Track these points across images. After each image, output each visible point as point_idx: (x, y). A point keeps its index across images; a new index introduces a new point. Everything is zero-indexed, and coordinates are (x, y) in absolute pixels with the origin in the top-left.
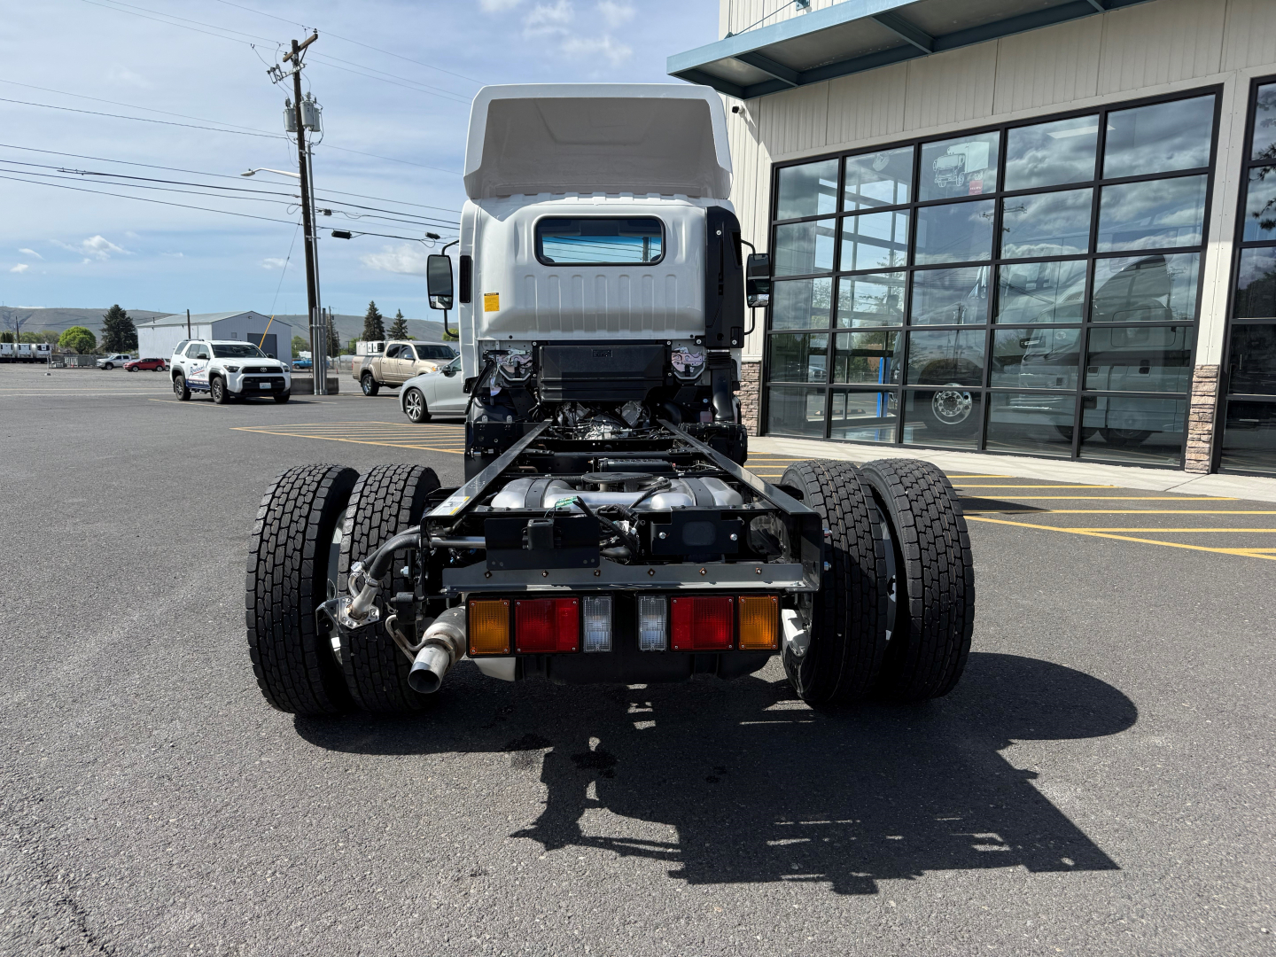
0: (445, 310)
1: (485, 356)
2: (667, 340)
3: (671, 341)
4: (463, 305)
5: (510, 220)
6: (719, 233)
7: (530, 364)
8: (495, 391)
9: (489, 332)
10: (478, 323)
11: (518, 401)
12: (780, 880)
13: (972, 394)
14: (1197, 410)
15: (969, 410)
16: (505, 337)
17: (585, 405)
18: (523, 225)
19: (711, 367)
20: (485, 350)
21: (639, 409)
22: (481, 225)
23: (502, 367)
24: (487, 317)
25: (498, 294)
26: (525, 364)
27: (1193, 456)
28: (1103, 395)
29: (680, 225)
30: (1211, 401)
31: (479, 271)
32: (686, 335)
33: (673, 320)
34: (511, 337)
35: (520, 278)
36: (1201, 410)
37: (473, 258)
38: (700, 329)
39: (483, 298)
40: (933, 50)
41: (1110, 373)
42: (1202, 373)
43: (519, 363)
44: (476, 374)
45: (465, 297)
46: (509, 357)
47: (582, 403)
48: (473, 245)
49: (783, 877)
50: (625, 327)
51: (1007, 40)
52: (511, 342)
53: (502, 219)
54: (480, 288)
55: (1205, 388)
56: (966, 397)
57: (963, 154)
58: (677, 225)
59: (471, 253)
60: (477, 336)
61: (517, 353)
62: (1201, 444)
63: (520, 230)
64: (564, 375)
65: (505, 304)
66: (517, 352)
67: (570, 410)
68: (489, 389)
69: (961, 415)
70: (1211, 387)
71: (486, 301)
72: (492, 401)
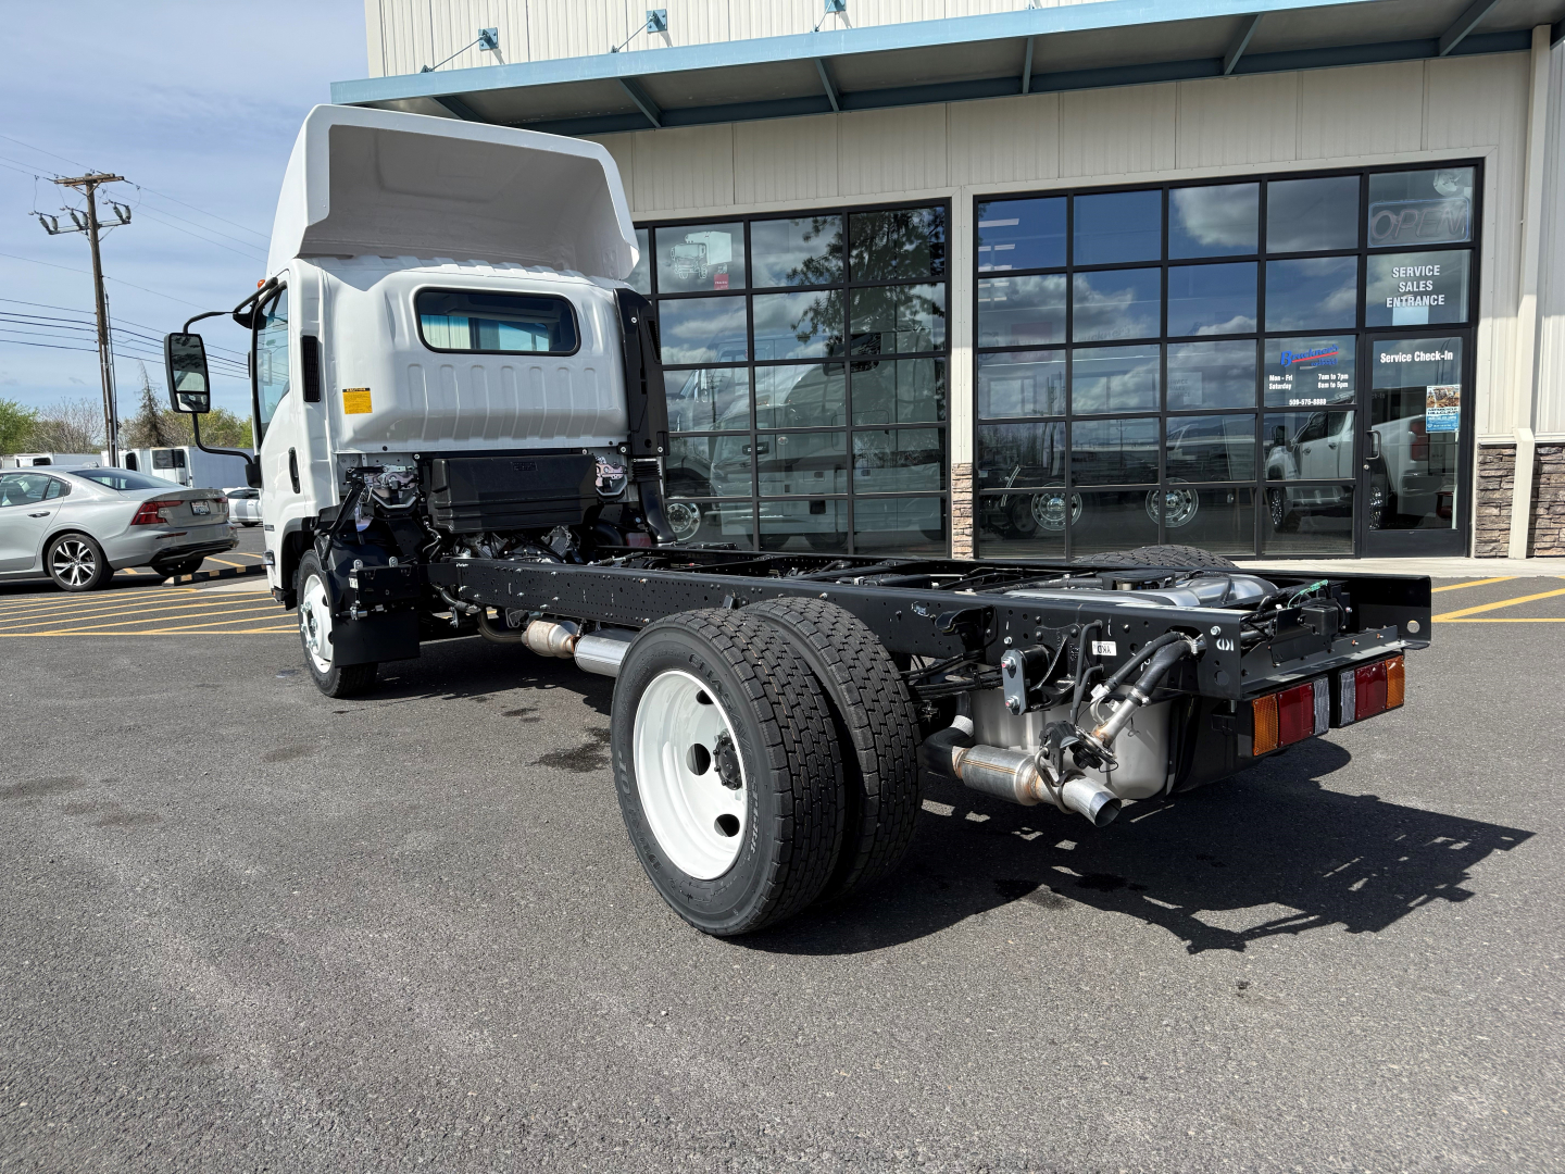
0: (195, 414)
1: (348, 476)
2: (582, 449)
3: (587, 449)
4: (309, 406)
5: (376, 289)
6: (634, 320)
7: (412, 485)
8: (363, 524)
9: (354, 442)
10: (335, 431)
11: (401, 536)
12: (1412, 909)
13: (698, 505)
14: (959, 506)
15: (698, 524)
16: (377, 448)
17: (502, 535)
18: (397, 297)
19: (639, 479)
20: (347, 466)
21: (569, 535)
22: (330, 294)
23: (373, 492)
24: (350, 423)
25: (368, 389)
26: (406, 485)
27: (959, 550)
28: (830, 498)
29: (591, 308)
30: (969, 496)
31: (331, 358)
32: (603, 442)
33: (589, 423)
34: (385, 448)
35: (401, 367)
36: (963, 506)
37: (321, 339)
38: (620, 434)
39: (341, 395)
40: (663, 124)
41: (836, 477)
42: (958, 472)
43: (399, 483)
44: (335, 501)
45: (312, 392)
46: (383, 476)
47: (498, 533)
48: (321, 321)
49: (1412, 904)
50: (534, 433)
51: (742, 126)
52: (386, 454)
53: (365, 289)
54: (335, 381)
55: (963, 485)
56: (694, 510)
57: (703, 244)
58: (587, 307)
59: (318, 332)
60: (334, 448)
61: (394, 472)
62: (965, 538)
63: (393, 303)
64: (482, 497)
65: (380, 403)
66: (395, 468)
67: (483, 544)
68: (353, 522)
69: (690, 531)
70: (968, 484)
71: (346, 399)
72: (360, 539)
